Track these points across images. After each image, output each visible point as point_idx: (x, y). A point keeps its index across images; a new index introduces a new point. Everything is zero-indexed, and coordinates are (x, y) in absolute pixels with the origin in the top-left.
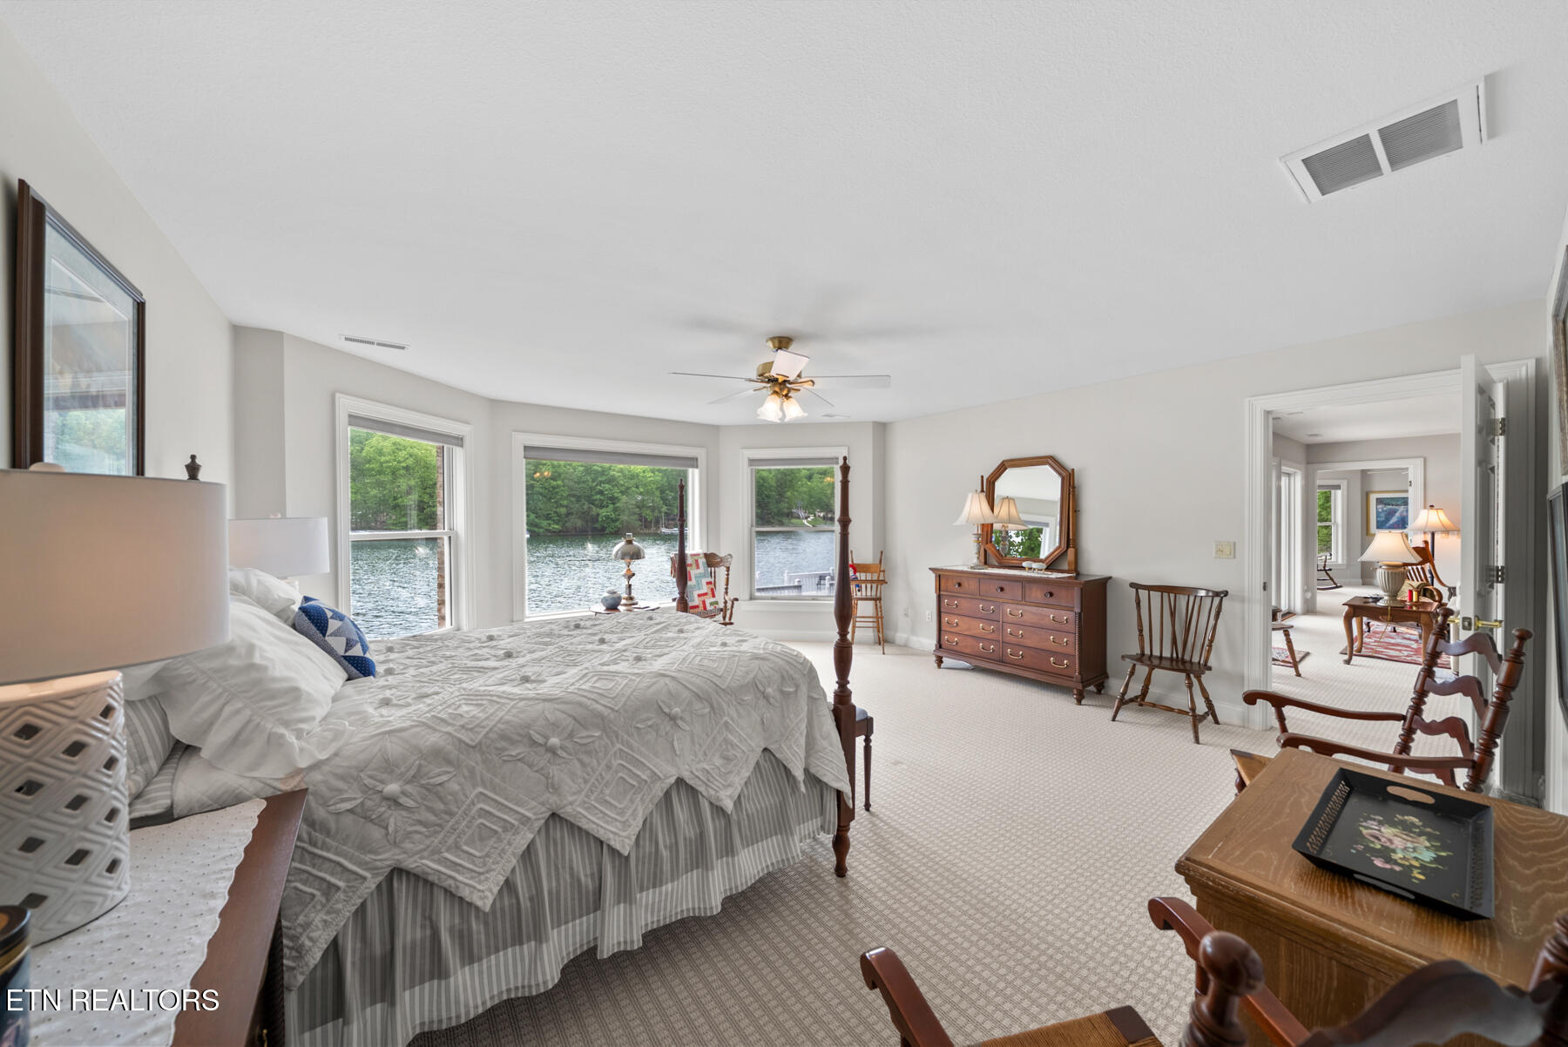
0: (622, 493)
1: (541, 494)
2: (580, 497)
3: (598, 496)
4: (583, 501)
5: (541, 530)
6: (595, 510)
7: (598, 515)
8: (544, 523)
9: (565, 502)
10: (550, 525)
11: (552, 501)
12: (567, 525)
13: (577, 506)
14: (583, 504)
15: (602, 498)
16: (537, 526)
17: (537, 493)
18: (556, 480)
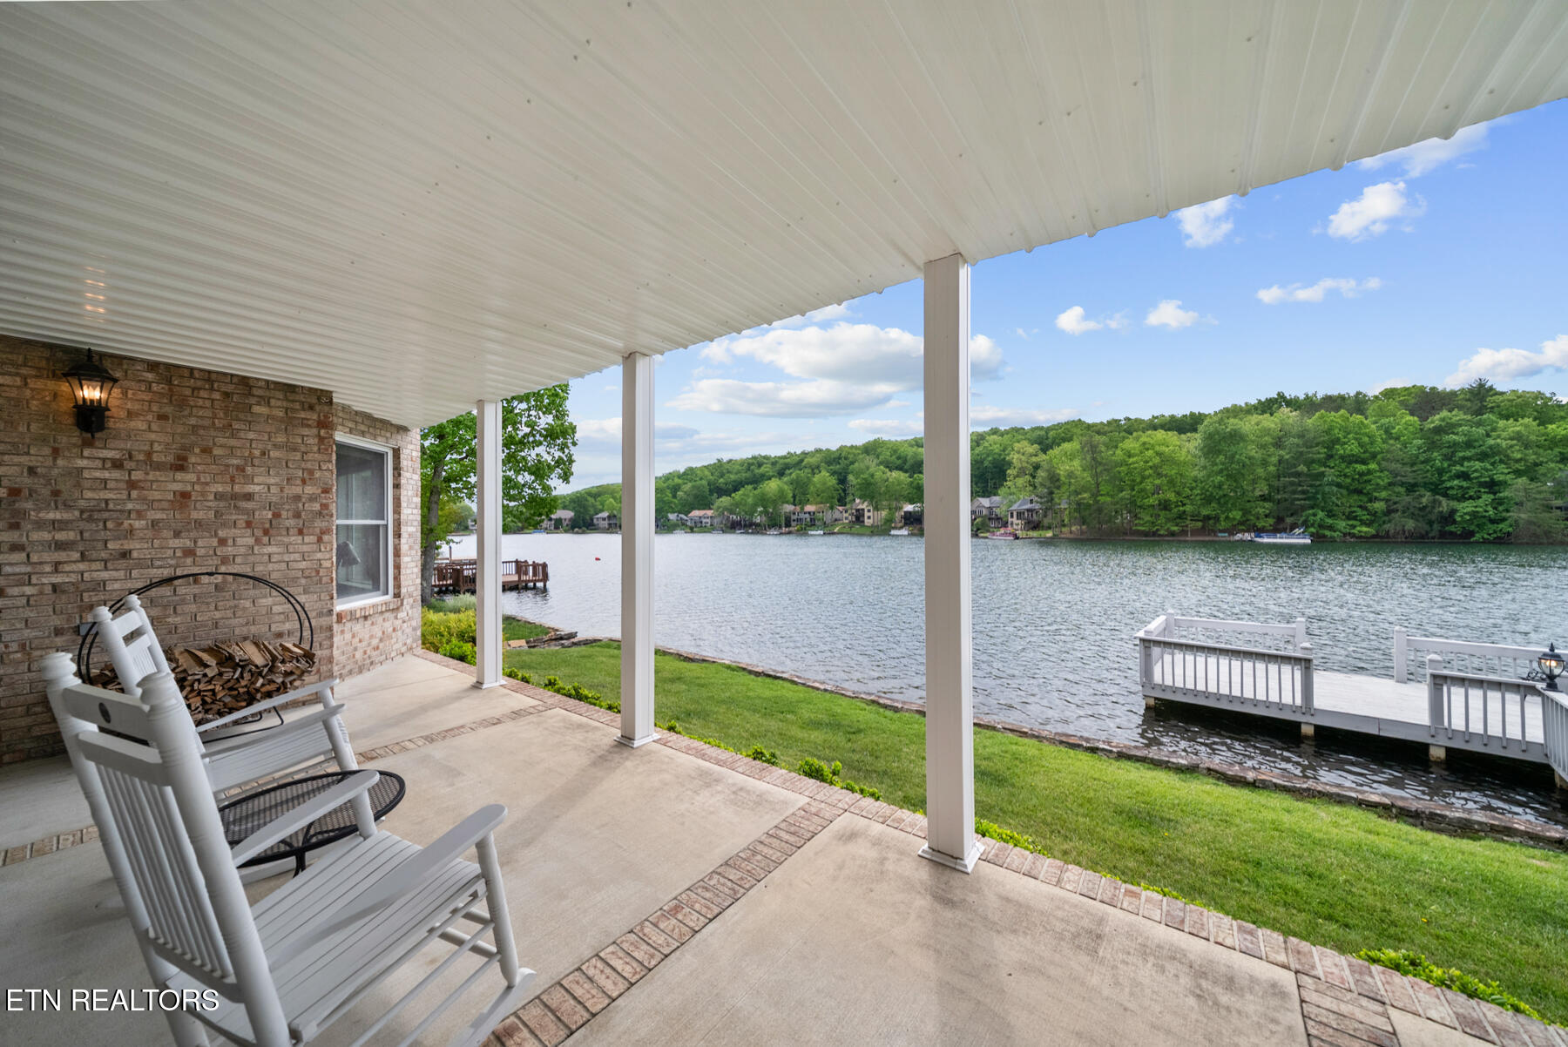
0: (1518, 473)
1: (1339, 485)
2: (1415, 485)
3: (1456, 482)
4: (1422, 491)
5: (1335, 534)
6: (1445, 505)
7: (1453, 512)
8: (1342, 524)
9: (1384, 494)
10: (1354, 527)
11: (1359, 492)
12: (1387, 527)
13: (1408, 499)
14: (1421, 496)
15: (1465, 484)
16: (1331, 528)
17: (1330, 484)
18: (1364, 462)
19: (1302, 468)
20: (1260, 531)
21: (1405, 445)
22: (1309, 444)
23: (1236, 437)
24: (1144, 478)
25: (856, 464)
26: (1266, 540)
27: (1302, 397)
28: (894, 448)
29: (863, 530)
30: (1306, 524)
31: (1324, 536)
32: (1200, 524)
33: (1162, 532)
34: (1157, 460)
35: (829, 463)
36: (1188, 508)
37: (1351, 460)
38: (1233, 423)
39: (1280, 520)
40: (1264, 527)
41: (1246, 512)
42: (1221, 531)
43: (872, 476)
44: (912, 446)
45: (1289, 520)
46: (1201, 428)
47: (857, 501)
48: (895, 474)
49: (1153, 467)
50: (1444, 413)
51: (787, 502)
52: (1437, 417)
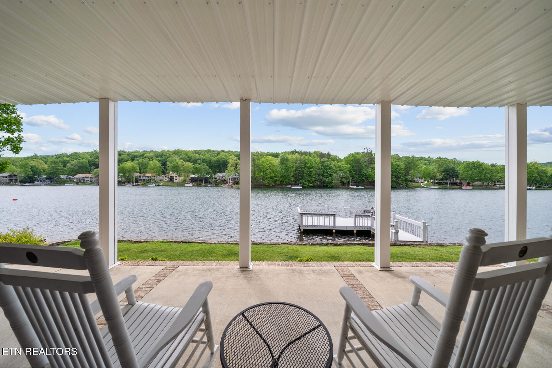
0: (334, 173)
1: (307, 174)
2: (319, 174)
3: (326, 174)
4: (320, 176)
5: (307, 186)
6: (324, 179)
7: (325, 181)
8: (307, 183)
9: (314, 176)
10: (309, 184)
11: (310, 176)
12: (315, 184)
13: (318, 177)
14: (320, 177)
15: (327, 174)
16: (305, 184)
17: (305, 173)
18: (311, 169)
19: (300, 169)
20: (292, 185)
21: (318, 165)
22: (302, 163)
23: (287, 160)
24: (267, 169)
25: (170, 158)
26: (293, 187)
27: (299, 151)
28: (186, 153)
29: (173, 184)
30: (301, 183)
31: (304, 186)
32: (279, 183)
33: (271, 185)
34: (270, 165)
35: (157, 157)
36: (277, 179)
37: (309, 168)
38: (287, 156)
39: (296, 182)
40: (293, 184)
41: (289, 180)
42: (284, 185)
43: (177, 163)
44: (194, 153)
45: (298, 182)
46: (279, 157)
47: (171, 173)
48: (187, 163)
49: (269, 167)
50: (324, 158)
51: (136, 172)
52: (323, 159)
